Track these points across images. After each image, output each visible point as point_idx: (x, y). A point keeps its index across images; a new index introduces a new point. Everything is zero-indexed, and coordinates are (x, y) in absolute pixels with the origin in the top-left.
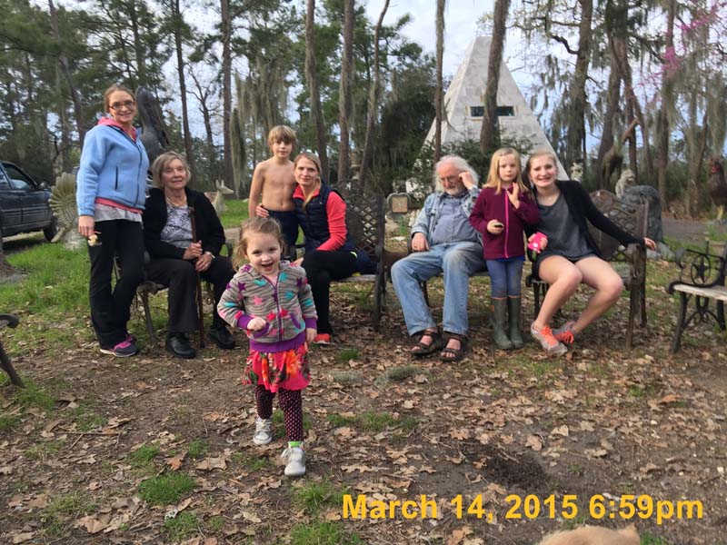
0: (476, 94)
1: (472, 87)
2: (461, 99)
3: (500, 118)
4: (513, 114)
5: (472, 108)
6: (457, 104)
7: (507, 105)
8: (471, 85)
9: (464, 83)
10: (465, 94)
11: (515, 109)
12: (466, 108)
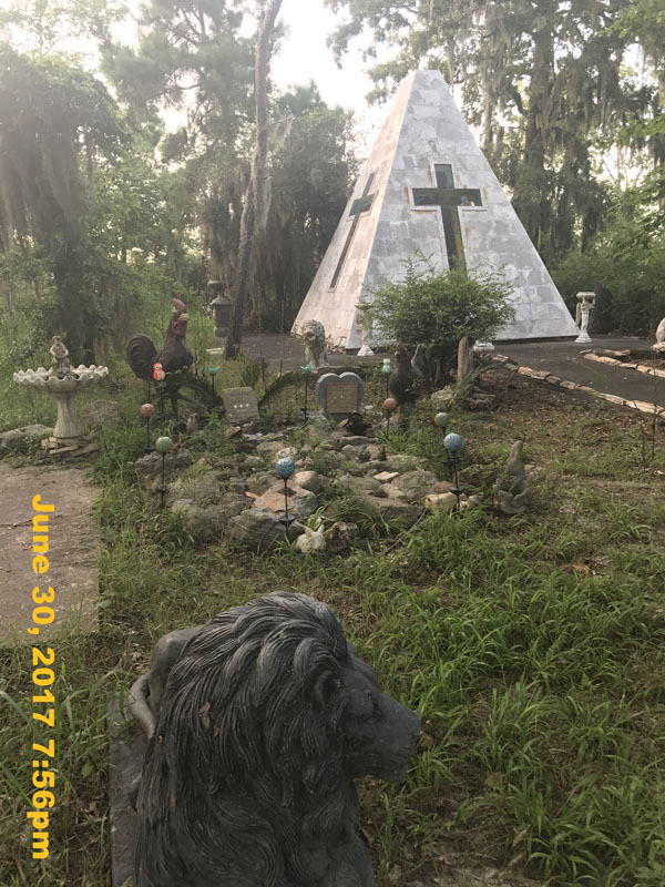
0: (420, 166)
1: (413, 156)
2: (398, 175)
3: (460, 209)
4: (478, 203)
5: (414, 190)
6: (390, 182)
7: (469, 188)
8: (410, 151)
9: (399, 146)
10: (402, 166)
11: (482, 196)
12: (406, 190)
